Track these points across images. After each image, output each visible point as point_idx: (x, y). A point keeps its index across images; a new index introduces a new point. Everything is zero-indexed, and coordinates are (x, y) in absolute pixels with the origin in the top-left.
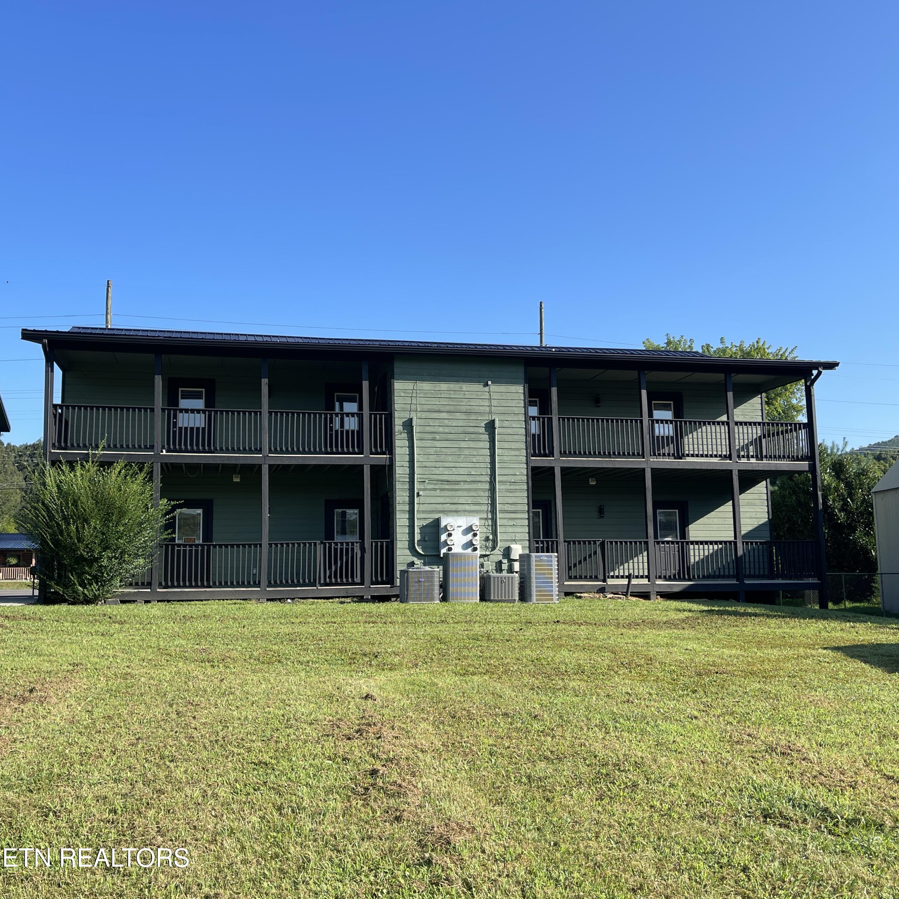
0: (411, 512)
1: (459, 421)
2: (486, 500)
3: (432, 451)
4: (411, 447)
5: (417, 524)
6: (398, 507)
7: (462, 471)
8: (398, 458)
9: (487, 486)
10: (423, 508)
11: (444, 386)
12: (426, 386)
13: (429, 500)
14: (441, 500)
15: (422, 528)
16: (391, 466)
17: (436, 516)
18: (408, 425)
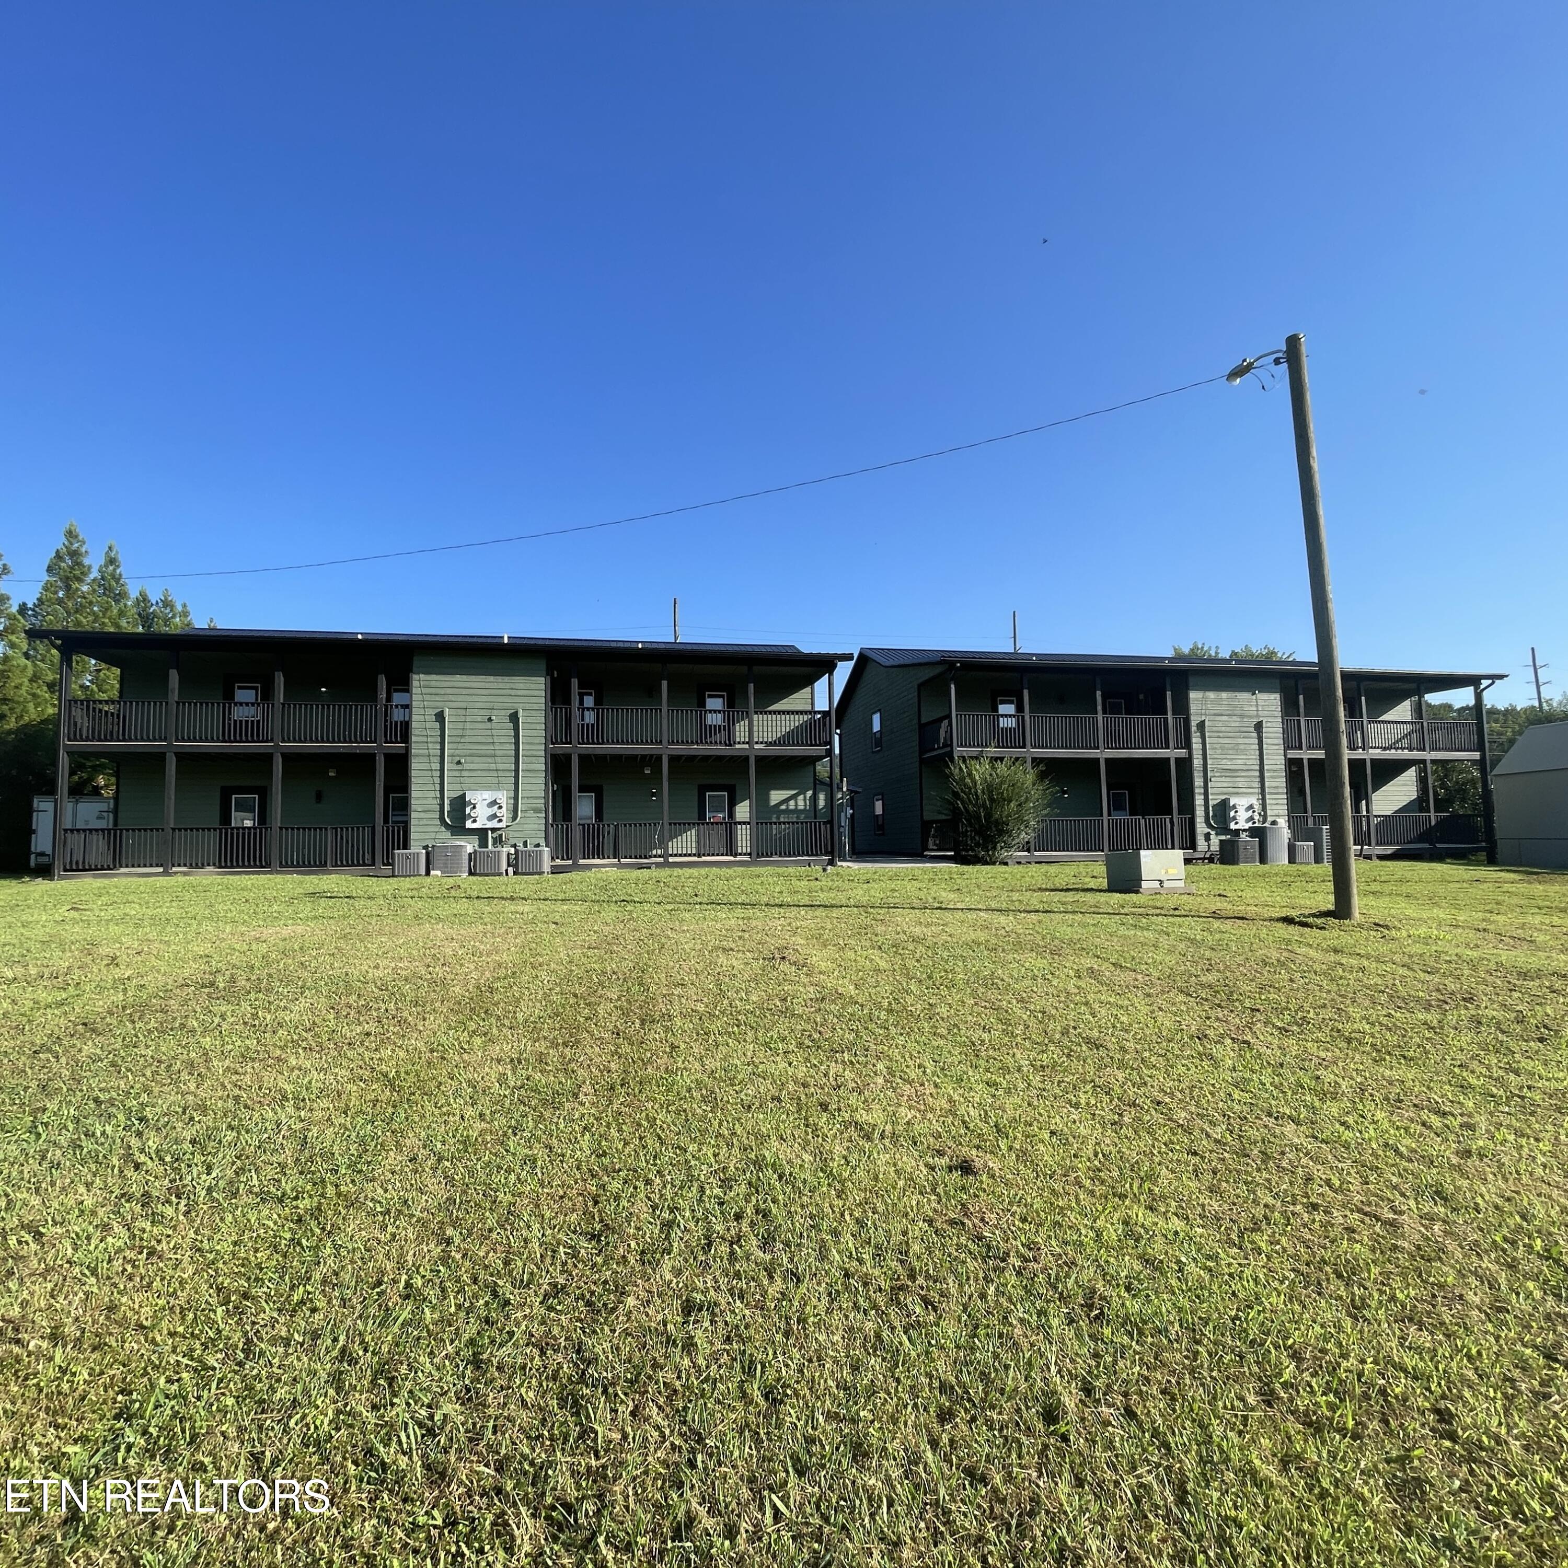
0: (1206, 794)
1: (1235, 722)
2: (1257, 785)
3: (1218, 746)
4: (1204, 743)
5: (1211, 803)
6: (1197, 791)
7: (1240, 762)
8: (1194, 752)
9: (1257, 774)
10: (1215, 790)
11: (1224, 695)
12: (1211, 695)
13: (1219, 785)
14: (1225, 785)
15: (1213, 806)
16: (1189, 759)
17: (1223, 797)
18: (1201, 725)
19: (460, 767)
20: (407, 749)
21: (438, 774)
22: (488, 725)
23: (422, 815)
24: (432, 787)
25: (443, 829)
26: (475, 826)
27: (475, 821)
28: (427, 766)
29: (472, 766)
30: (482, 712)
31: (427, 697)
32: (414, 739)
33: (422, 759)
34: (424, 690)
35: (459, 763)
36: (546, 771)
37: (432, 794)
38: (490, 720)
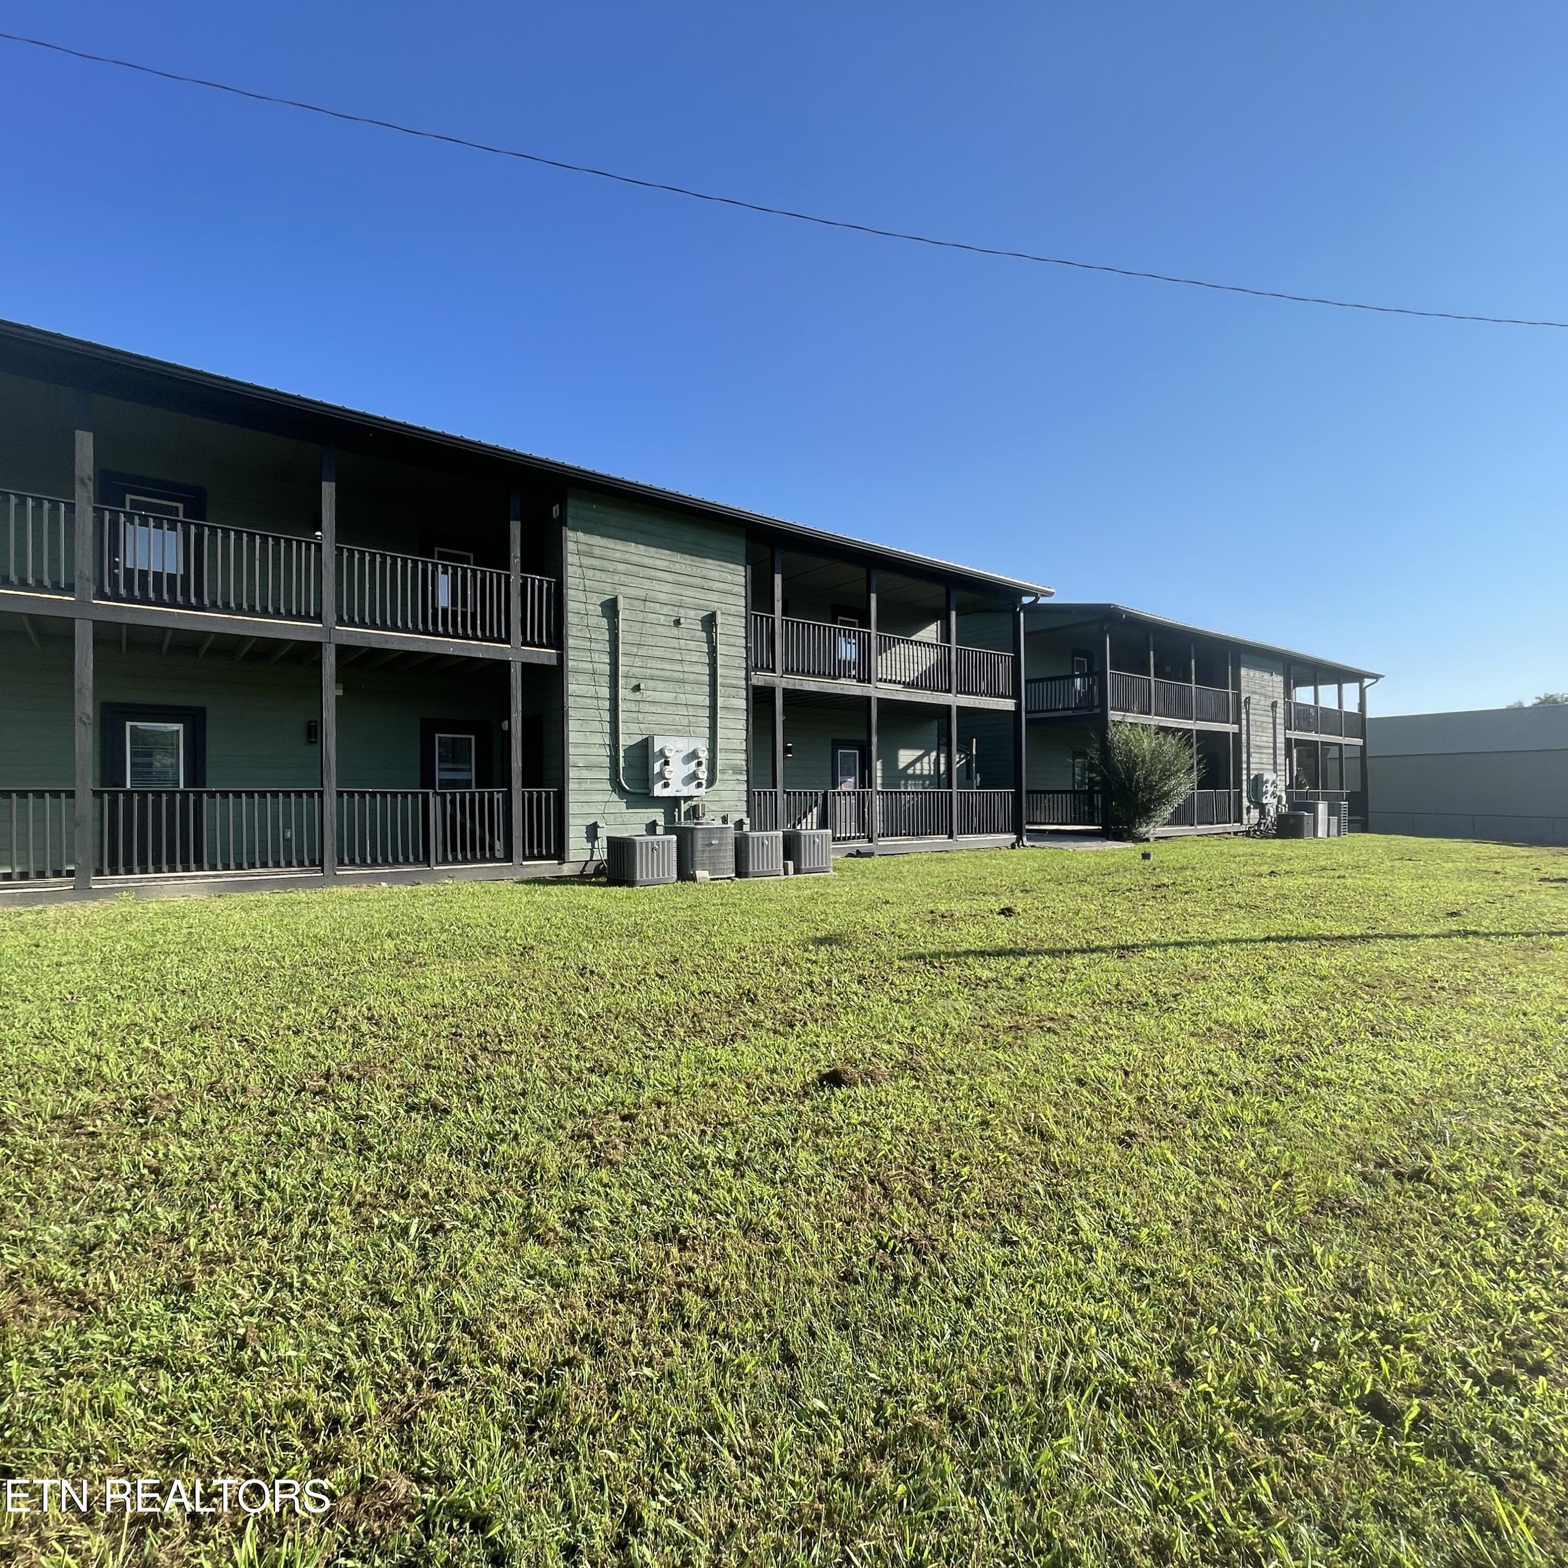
19: (638, 696)
20: (561, 658)
21: (607, 704)
22: (675, 632)
23: (585, 774)
24: (596, 726)
25: (615, 797)
26: (666, 793)
27: (666, 785)
28: (591, 691)
29: (657, 696)
30: (666, 610)
31: (589, 573)
32: (571, 642)
33: (581, 678)
34: (587, 561)
35: (637, 688)
36: (747, 710)
37: (598, 739)
38: (677, 623)
